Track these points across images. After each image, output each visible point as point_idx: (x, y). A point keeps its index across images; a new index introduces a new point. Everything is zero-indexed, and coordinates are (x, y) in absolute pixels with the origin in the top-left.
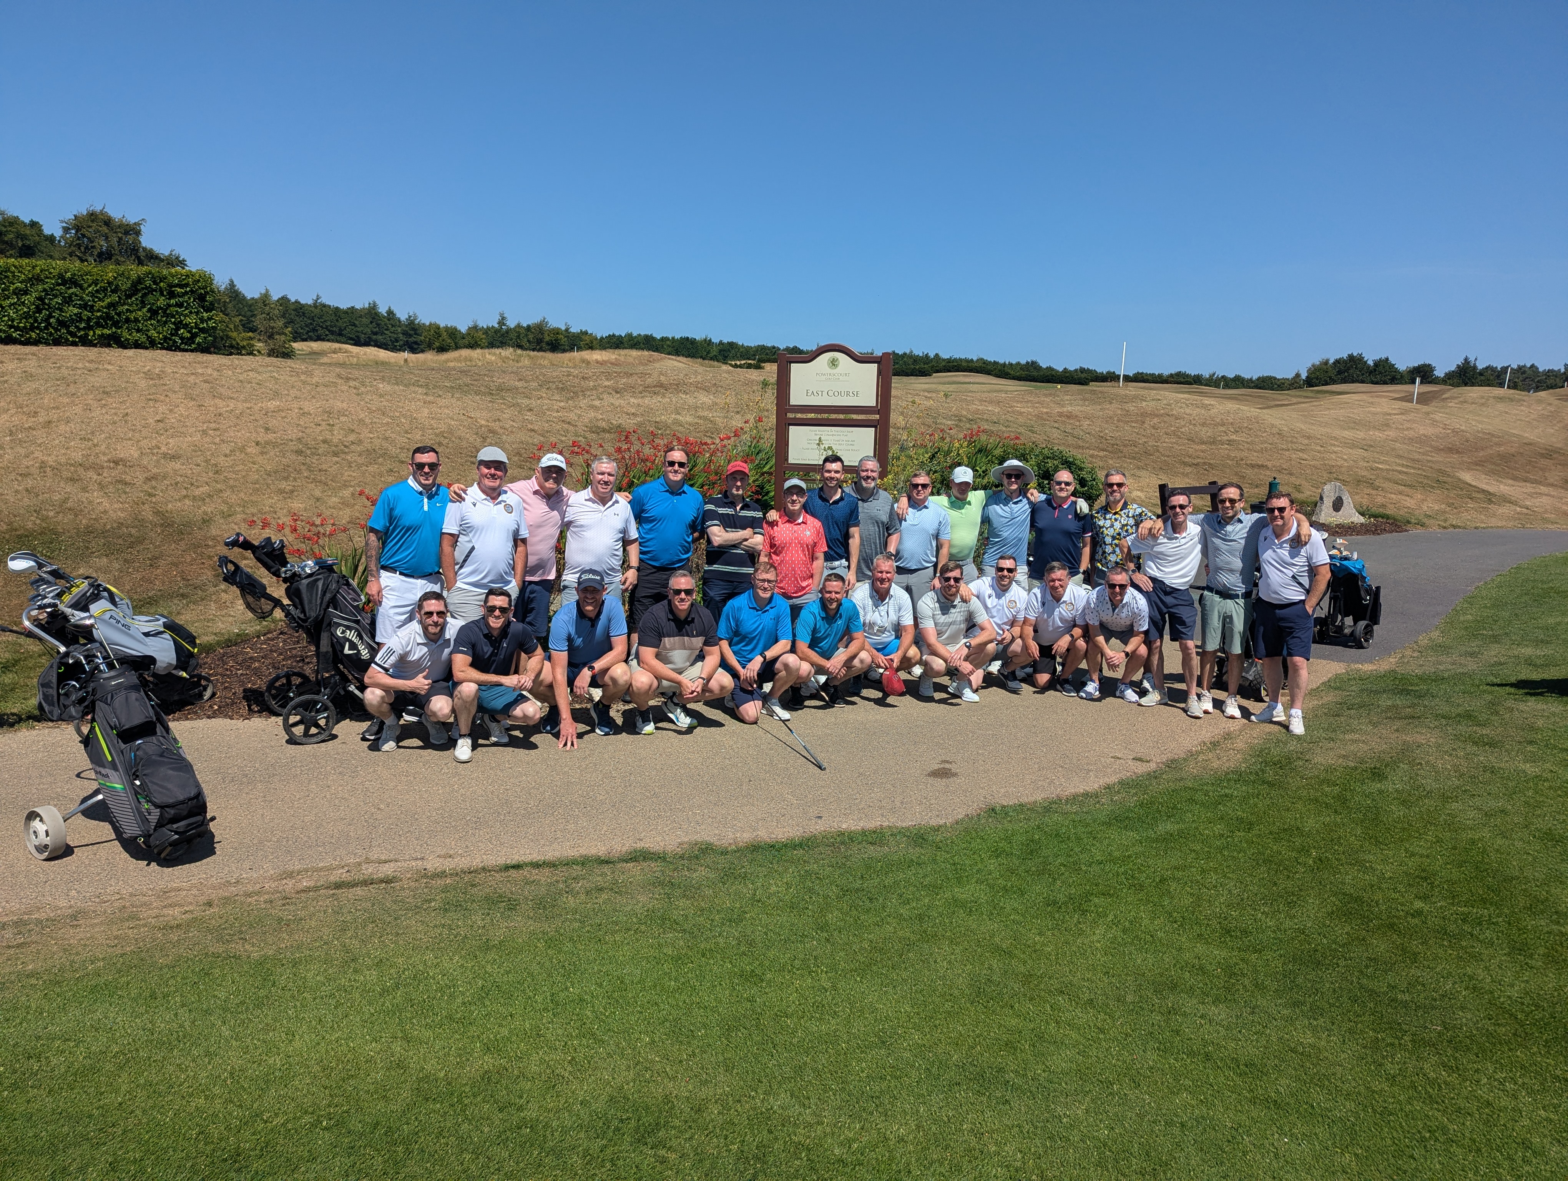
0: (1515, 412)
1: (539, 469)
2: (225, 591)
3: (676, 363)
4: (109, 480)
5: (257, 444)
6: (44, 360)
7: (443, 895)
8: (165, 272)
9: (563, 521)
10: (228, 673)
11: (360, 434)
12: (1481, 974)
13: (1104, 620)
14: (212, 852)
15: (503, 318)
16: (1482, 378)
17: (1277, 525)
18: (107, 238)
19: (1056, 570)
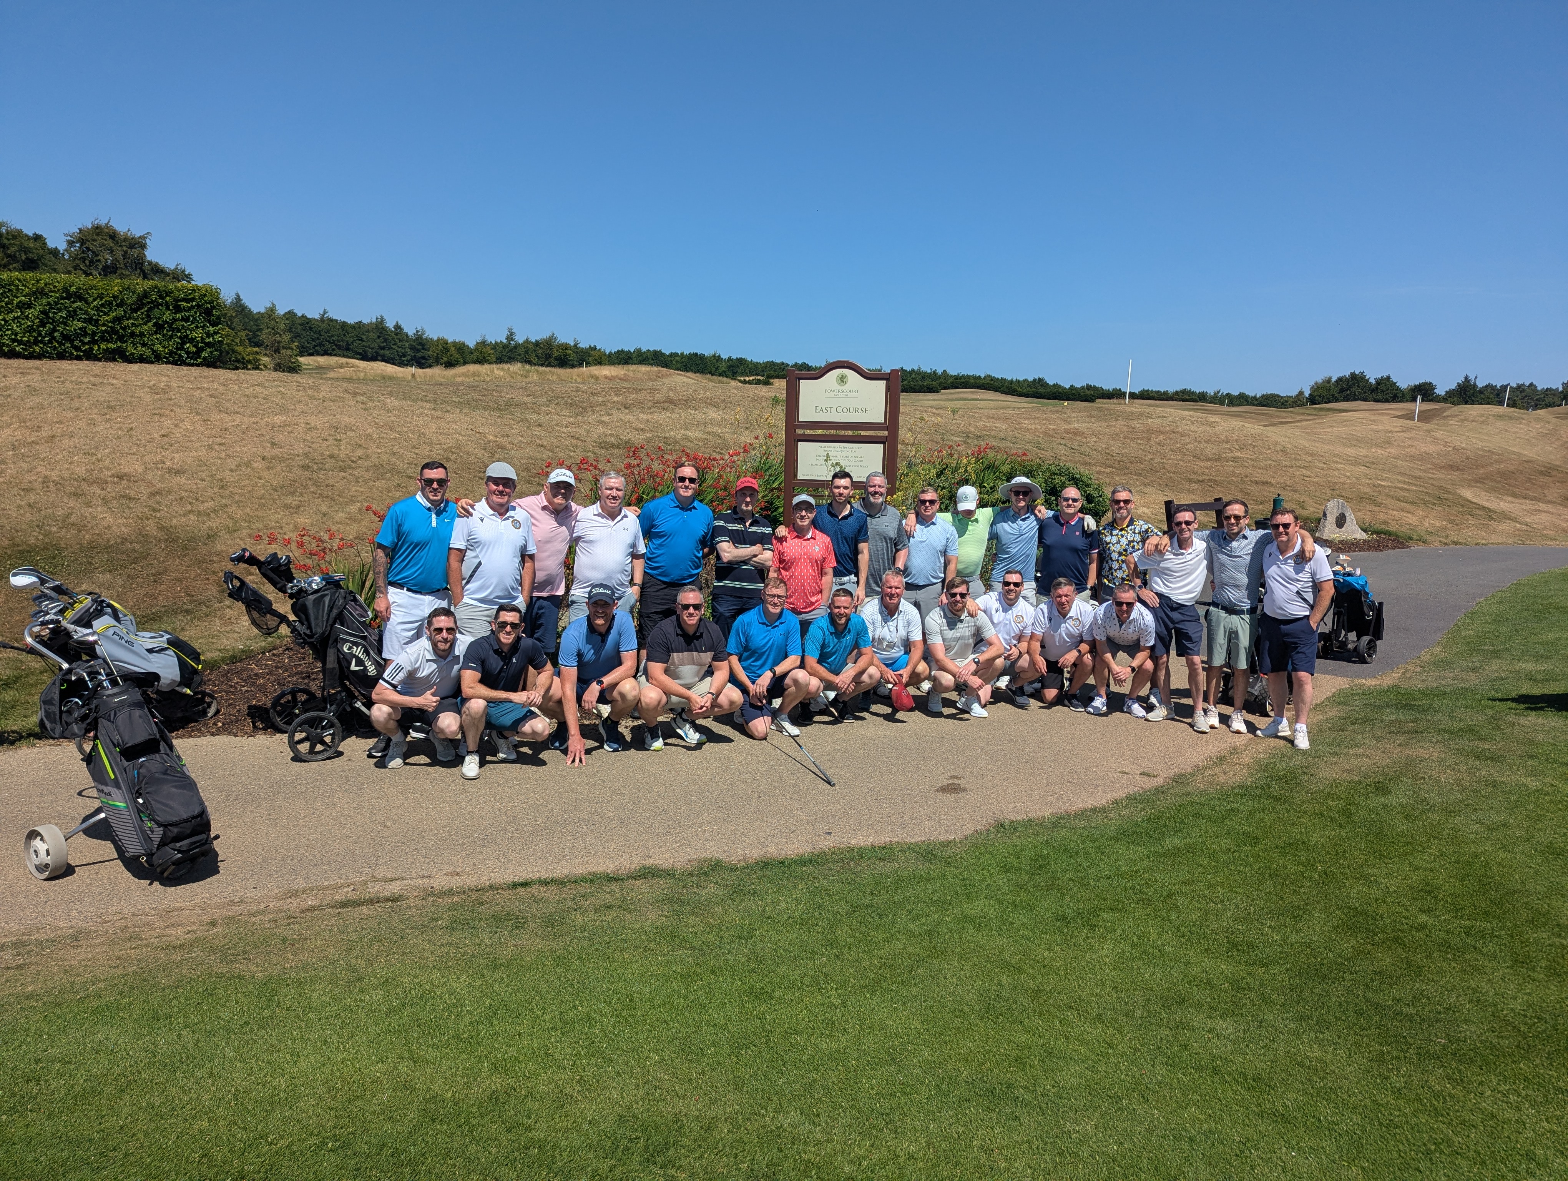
0: (1515, 430)
1: (548, 485)
2: (230, 607)
3: (685, 379)
4: (113, 494)
5: (263, 459)
6: (48, 374)
7: (450, 913)
8: (171, 286)
9: (571, 537)
10: (232, 689)
11: (367, 449)
12: (1485, 987)
13: (1111, 635)
14: (216, 871)
15: (512, 334)
16: (1482, 396)
17: (1282, 541)
18: (112, 251)
19: (1063, 585)
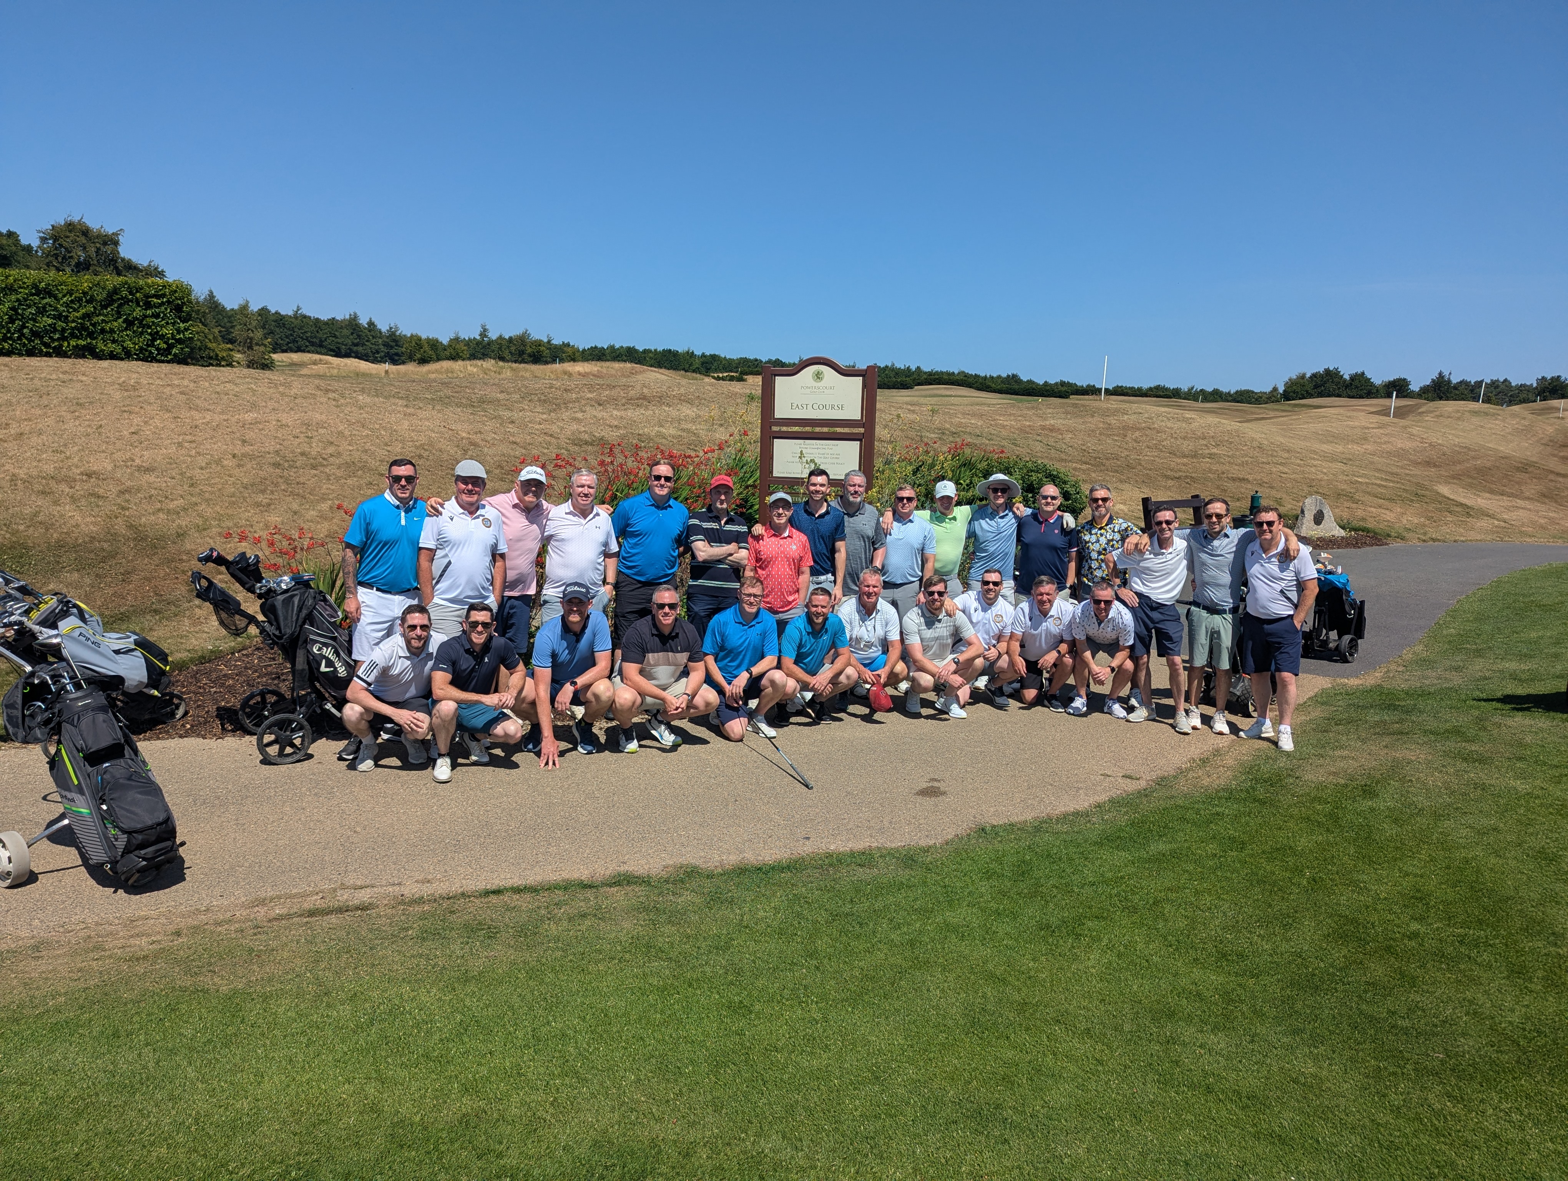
0: (1490, 425)
1: (519, 483)
2: (199, 607)
3: (658, 376)
4: (82, 493)
5: (234, 456)
6: (17, 371)
7: (421, 923)
8: (141, 282)
9: (543, 536)
10: (201, 691)
11: (339, 446)
13: (1090, 634)
14: (182, 878)
15: (485, 330)
16: (1457, 392)
17: (1266, 539)
18: (85, 248)
19: (1045, 584)
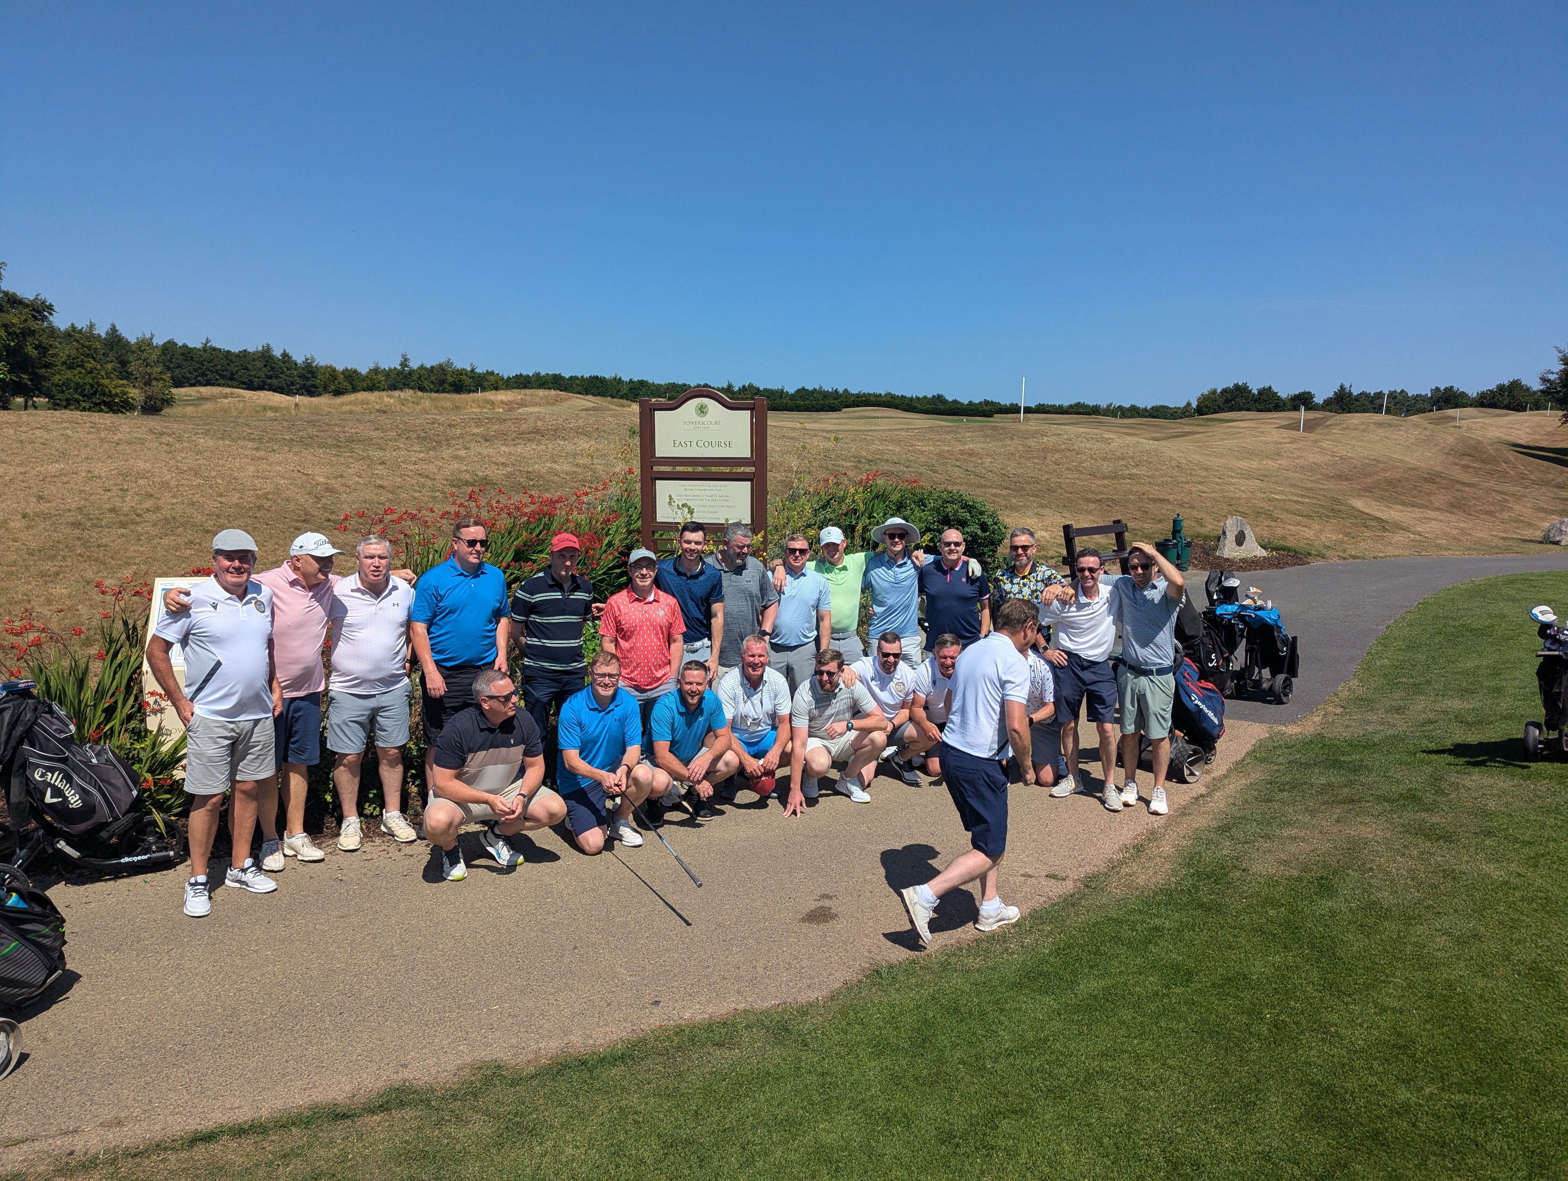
0: (1394, 436)
5: (24, 517)
15: (406, 360)
16: (1358, 404)
19: (949, 644)
